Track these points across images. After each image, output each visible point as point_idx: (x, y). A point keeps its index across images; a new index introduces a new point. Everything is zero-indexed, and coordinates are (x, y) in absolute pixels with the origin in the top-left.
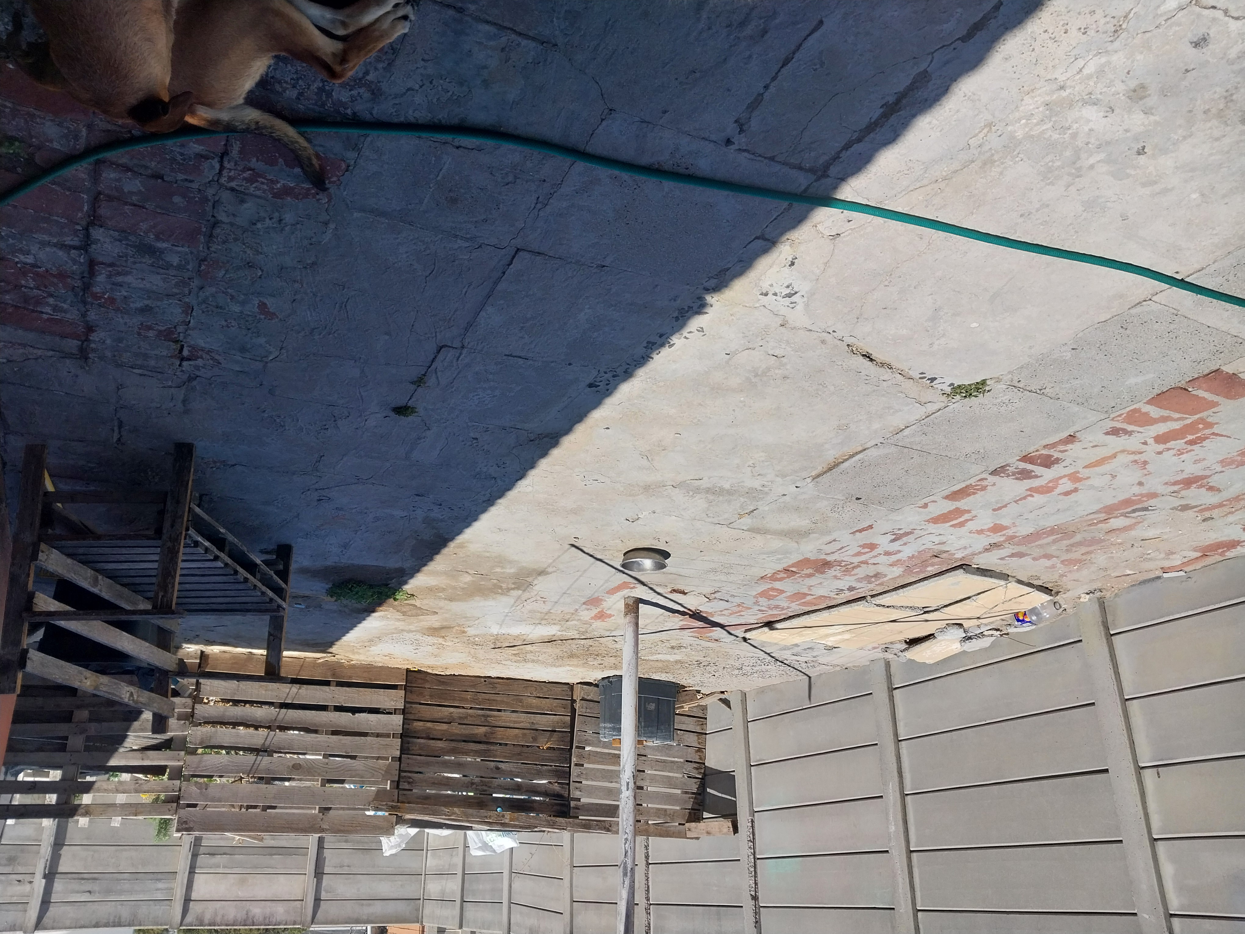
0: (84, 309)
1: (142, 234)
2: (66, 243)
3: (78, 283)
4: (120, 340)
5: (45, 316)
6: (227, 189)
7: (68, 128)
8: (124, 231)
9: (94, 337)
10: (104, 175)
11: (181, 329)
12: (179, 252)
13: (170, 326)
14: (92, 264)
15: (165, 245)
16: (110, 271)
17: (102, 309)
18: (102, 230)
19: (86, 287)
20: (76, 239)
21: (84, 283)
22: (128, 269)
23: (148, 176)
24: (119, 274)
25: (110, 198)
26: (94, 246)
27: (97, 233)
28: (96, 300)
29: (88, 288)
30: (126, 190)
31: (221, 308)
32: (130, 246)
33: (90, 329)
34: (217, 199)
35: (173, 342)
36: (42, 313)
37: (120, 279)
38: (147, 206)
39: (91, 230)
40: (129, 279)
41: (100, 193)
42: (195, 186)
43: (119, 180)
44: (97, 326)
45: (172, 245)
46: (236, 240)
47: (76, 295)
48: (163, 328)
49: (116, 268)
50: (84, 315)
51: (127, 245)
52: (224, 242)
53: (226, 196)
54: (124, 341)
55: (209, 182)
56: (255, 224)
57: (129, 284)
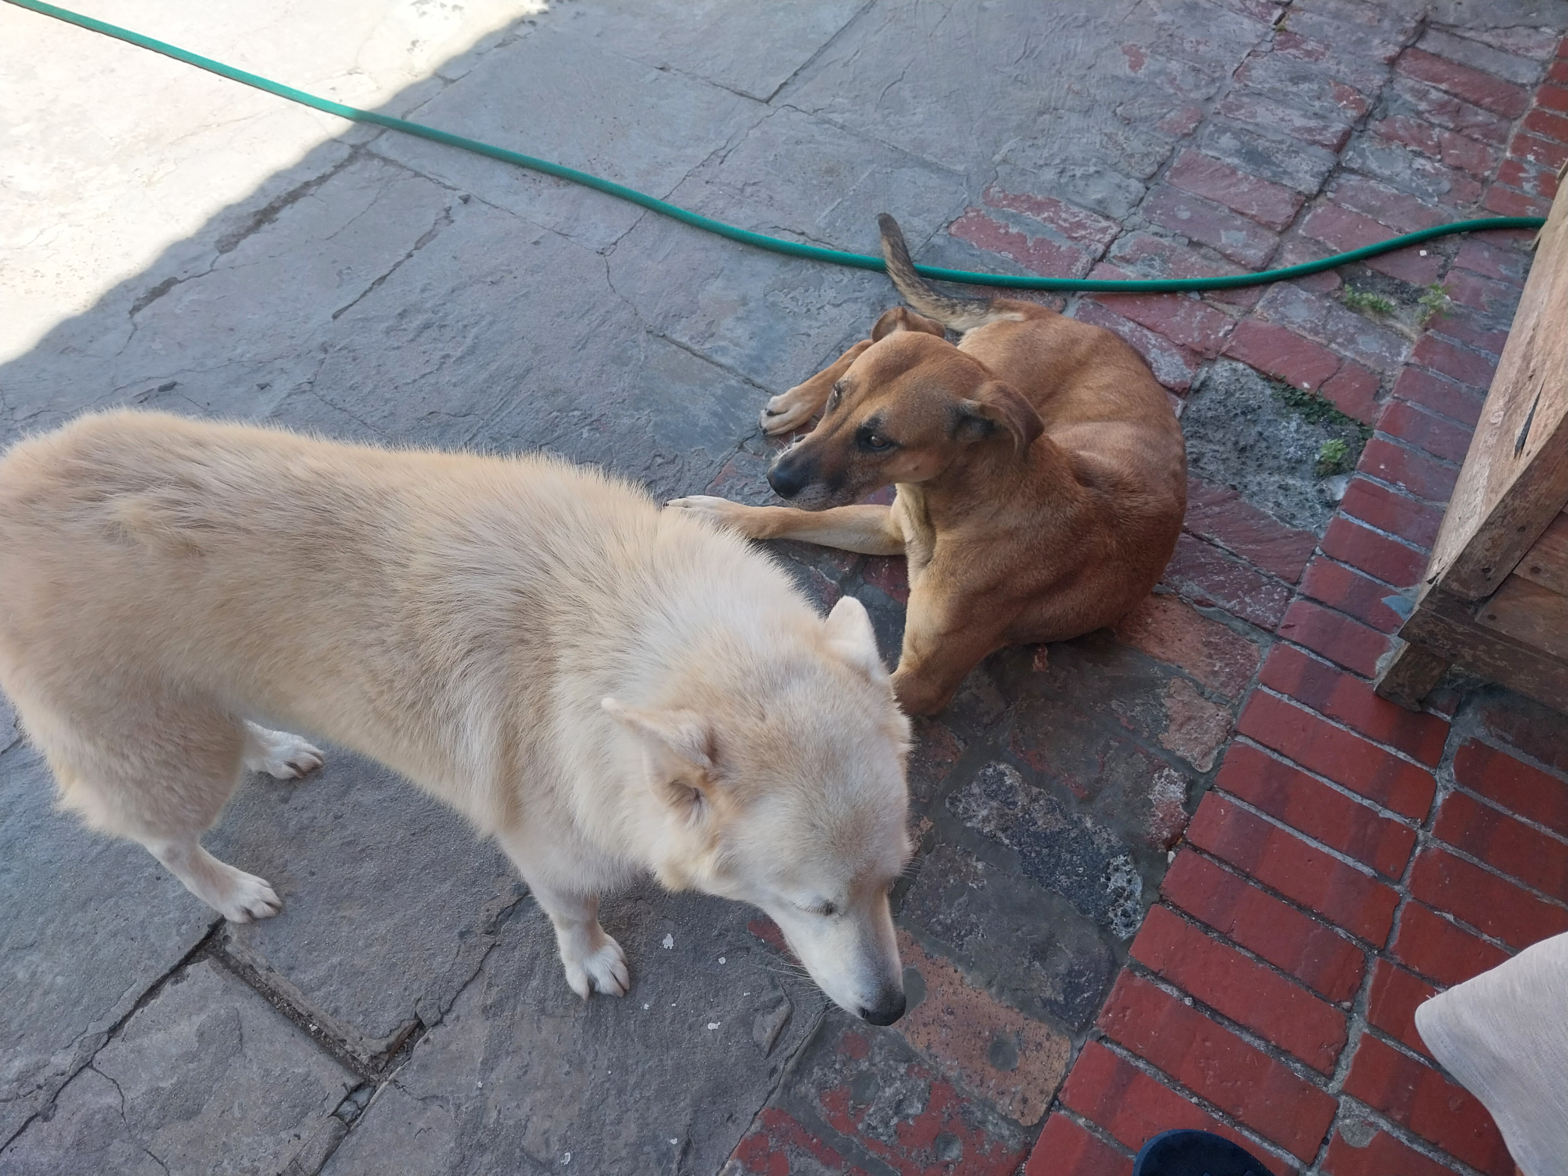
0: (1384, 89)
1: (1251, 178)
2: (1360, 178)
3: (1374, 125)
4: (1360, 41)
5: (1444, 86)
6: (1114, 220)
7: (1276, 312)
8: (1273, 183)
9: (1392, 50)
10: (1262, 254)
11: (1266, 47)
12: (1216, 149)
13: (1279, 52)
14: (1339, 148)
15: (1229, 160)
16: (1320, 134)
17: (1359, 87)
18: (1301, 189)
19: (1365, 118)
20: (1342, 181)
21: (1365, 124)
22: (1294, 134)
23: (1207, 246)
24: (1310, 130)
25: (1269, 226)
26: (1324, 169)
27: (1309, 184)
28: (1360, 100)
29: (1363, 116)
30: (1244, 233)
31: (1194, 69)
32: (1274, 164)
33: (1392, 62)
34: (1133, 210)
35: (1286, 31)
36: (1446, 92)
37: (1312, 123)
38: (1227, 211)
39: (1315, 190)
40: (1299, 122)
41: (1280, 233)
42: (1154, 228)
43: (1247, 246)
44: (1379, 64)
45: (1219, 159)
46: (1132, 156)
47: (1386, 110)
48: (1291, 51)
49: (1309, 138)
50: (1391, 81)
51: (1279, 166)
52: (1148, 155)
53: (1119, 212)
54: (1354, 38)
55: (1134, 230)
56: (1097, 172)
57: (1304, 116)
